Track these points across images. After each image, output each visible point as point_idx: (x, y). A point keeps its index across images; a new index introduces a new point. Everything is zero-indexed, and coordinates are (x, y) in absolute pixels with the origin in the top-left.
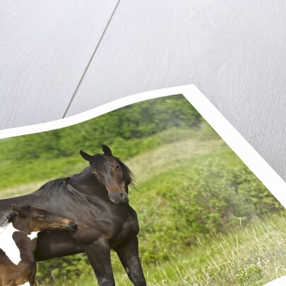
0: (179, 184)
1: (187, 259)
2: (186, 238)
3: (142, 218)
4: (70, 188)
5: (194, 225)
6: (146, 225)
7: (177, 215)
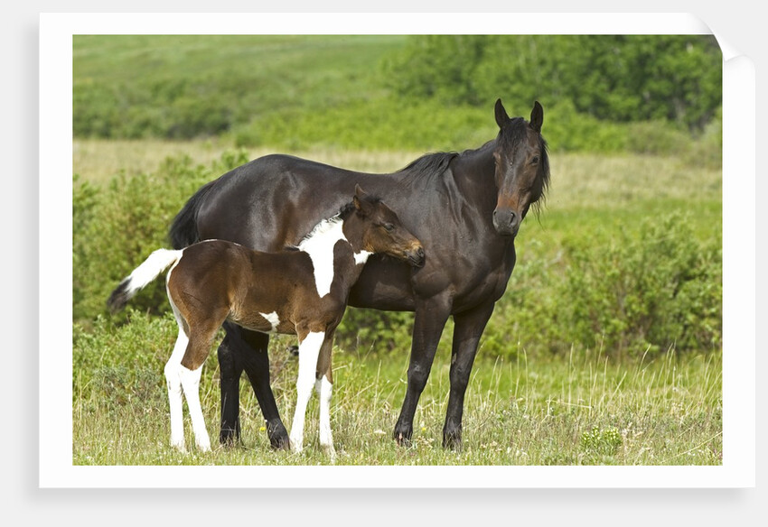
0: (604, 241)
1: (538, 372)
2: (557, 338)
3: (518, 274)
4: (449, 177)
5: (581, 324)
6: (517, 288)
7: (568, 294)
